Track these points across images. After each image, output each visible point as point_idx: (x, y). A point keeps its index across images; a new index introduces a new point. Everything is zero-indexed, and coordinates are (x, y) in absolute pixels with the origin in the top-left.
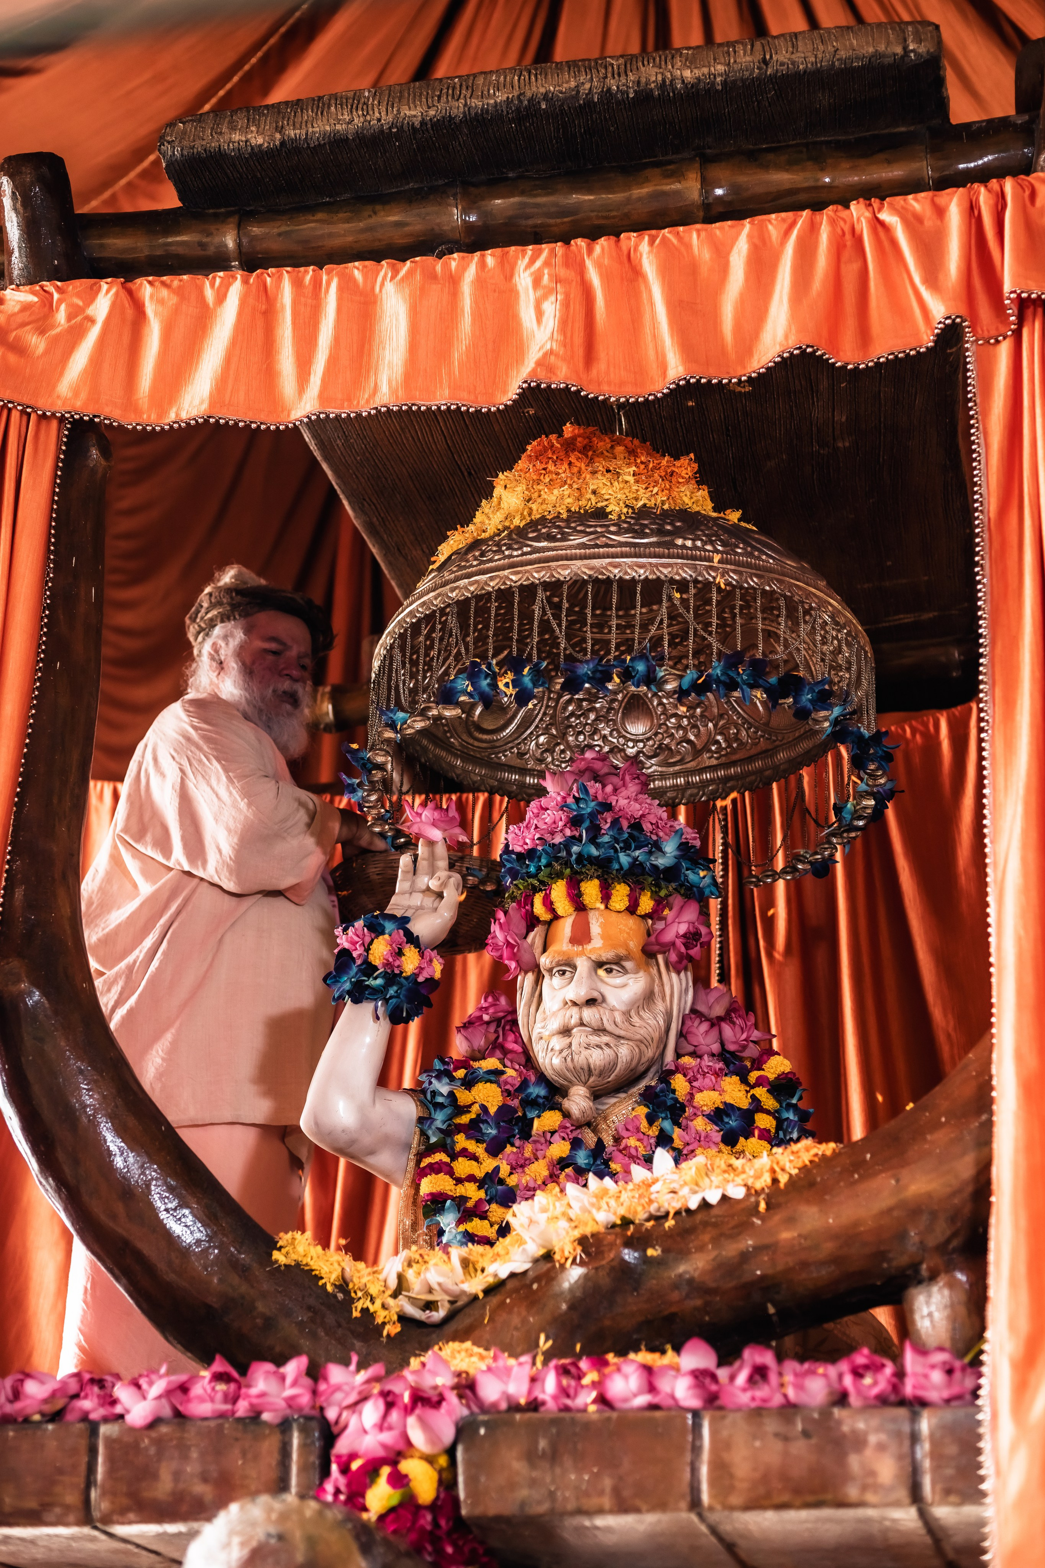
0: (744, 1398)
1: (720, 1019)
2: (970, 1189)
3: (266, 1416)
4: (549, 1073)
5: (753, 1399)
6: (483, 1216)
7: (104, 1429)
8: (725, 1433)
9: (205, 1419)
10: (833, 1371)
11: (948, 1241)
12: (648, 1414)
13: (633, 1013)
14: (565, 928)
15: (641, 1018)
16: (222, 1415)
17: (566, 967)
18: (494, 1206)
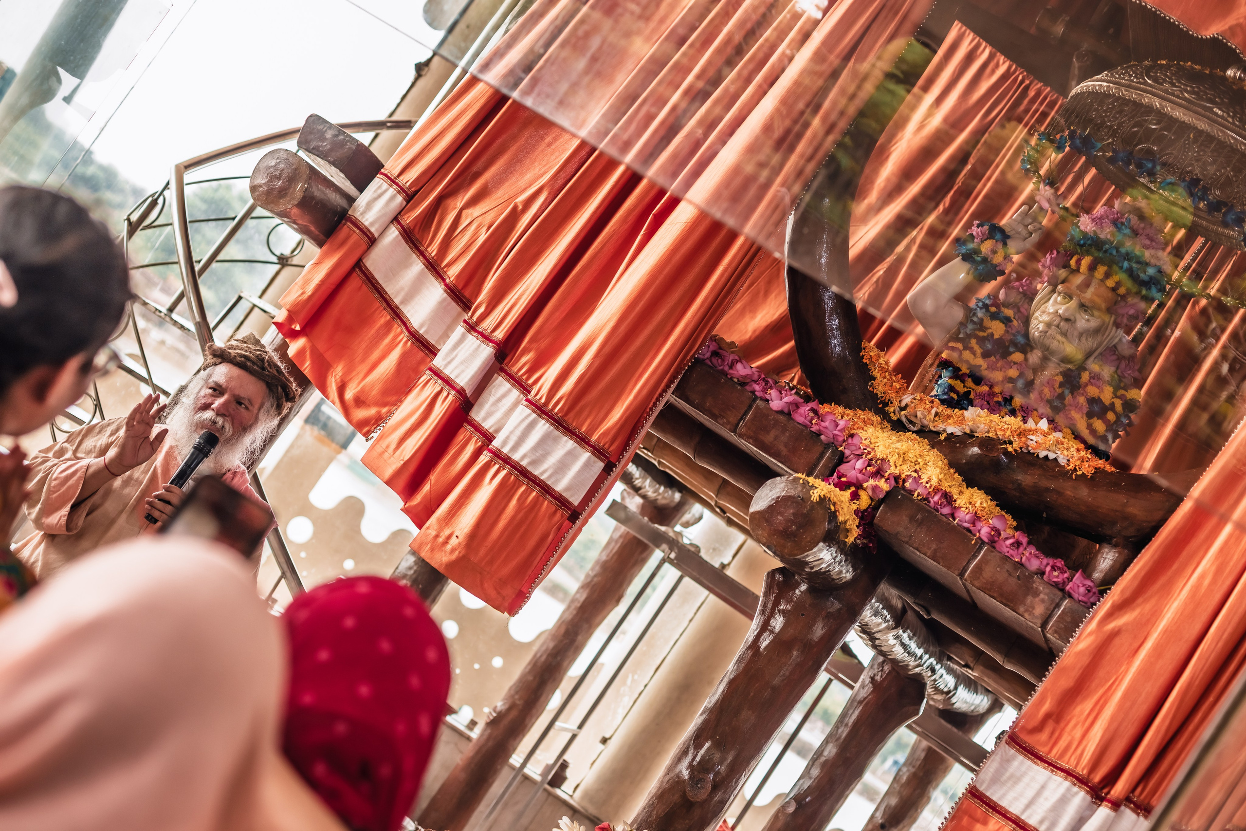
0: (1005, 550)
1: (1124, 357)
2: (1154, 524)
3: (822, 437)
4: (1031, 336)
5: (1008, 552)
6: (963, 381)
7: (758, 401)
8: (989, 558)
9: (799, 423)
10: (1045, 561)
11: (1131, 537)
12: (965, 531)
13: (1084, 335)
14: (1078, 280)
15: (1087, 339)
16: (806, 426)
17: (1069, 296)
18: (970, 380)
